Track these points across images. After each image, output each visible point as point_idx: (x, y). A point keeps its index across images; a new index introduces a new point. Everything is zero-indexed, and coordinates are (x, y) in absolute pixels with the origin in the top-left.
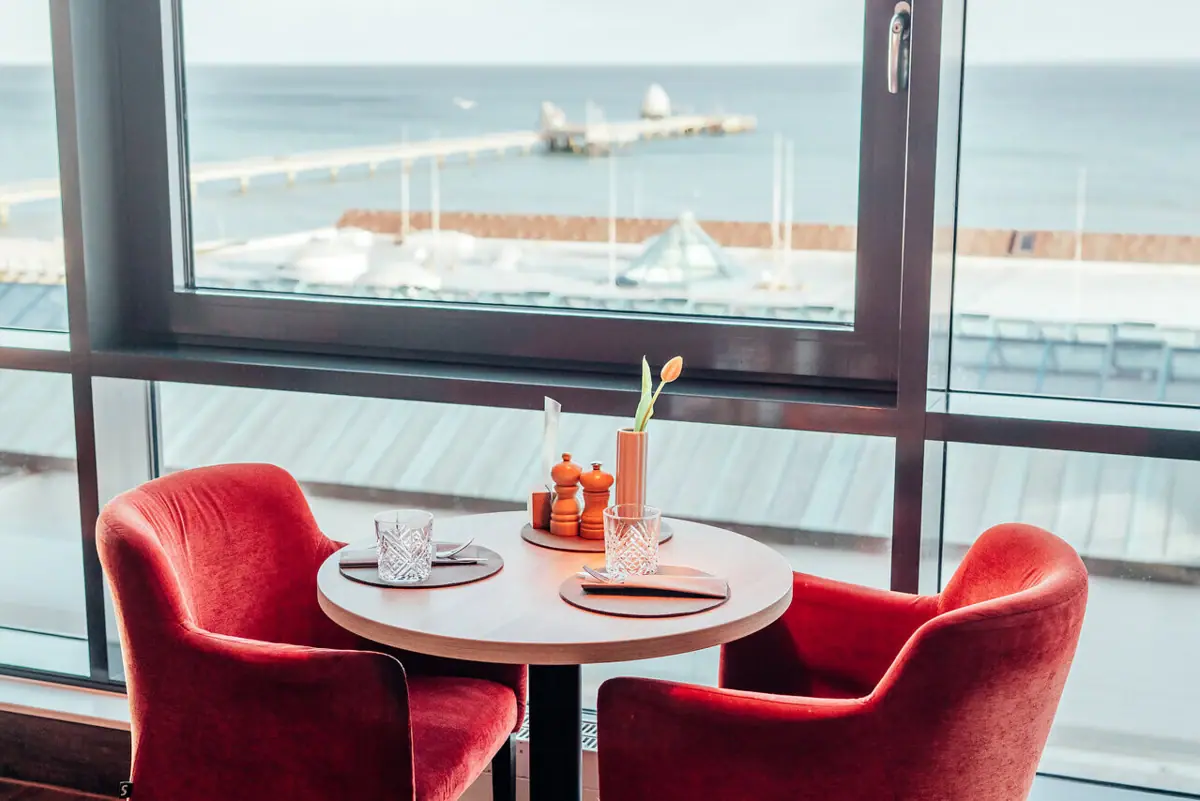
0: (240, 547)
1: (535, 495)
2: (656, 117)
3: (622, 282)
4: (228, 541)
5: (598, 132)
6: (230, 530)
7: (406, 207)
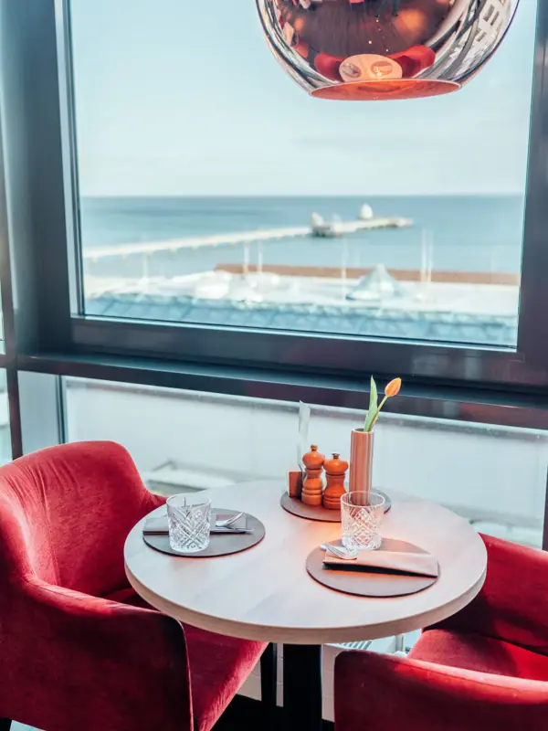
0: (86, 501)
1: (290, 473)
2: (366, 220)
3: (348, 298)
4: (78, 499)
5: (338, 227)
6: (79, 490)
7: (246, 261)
